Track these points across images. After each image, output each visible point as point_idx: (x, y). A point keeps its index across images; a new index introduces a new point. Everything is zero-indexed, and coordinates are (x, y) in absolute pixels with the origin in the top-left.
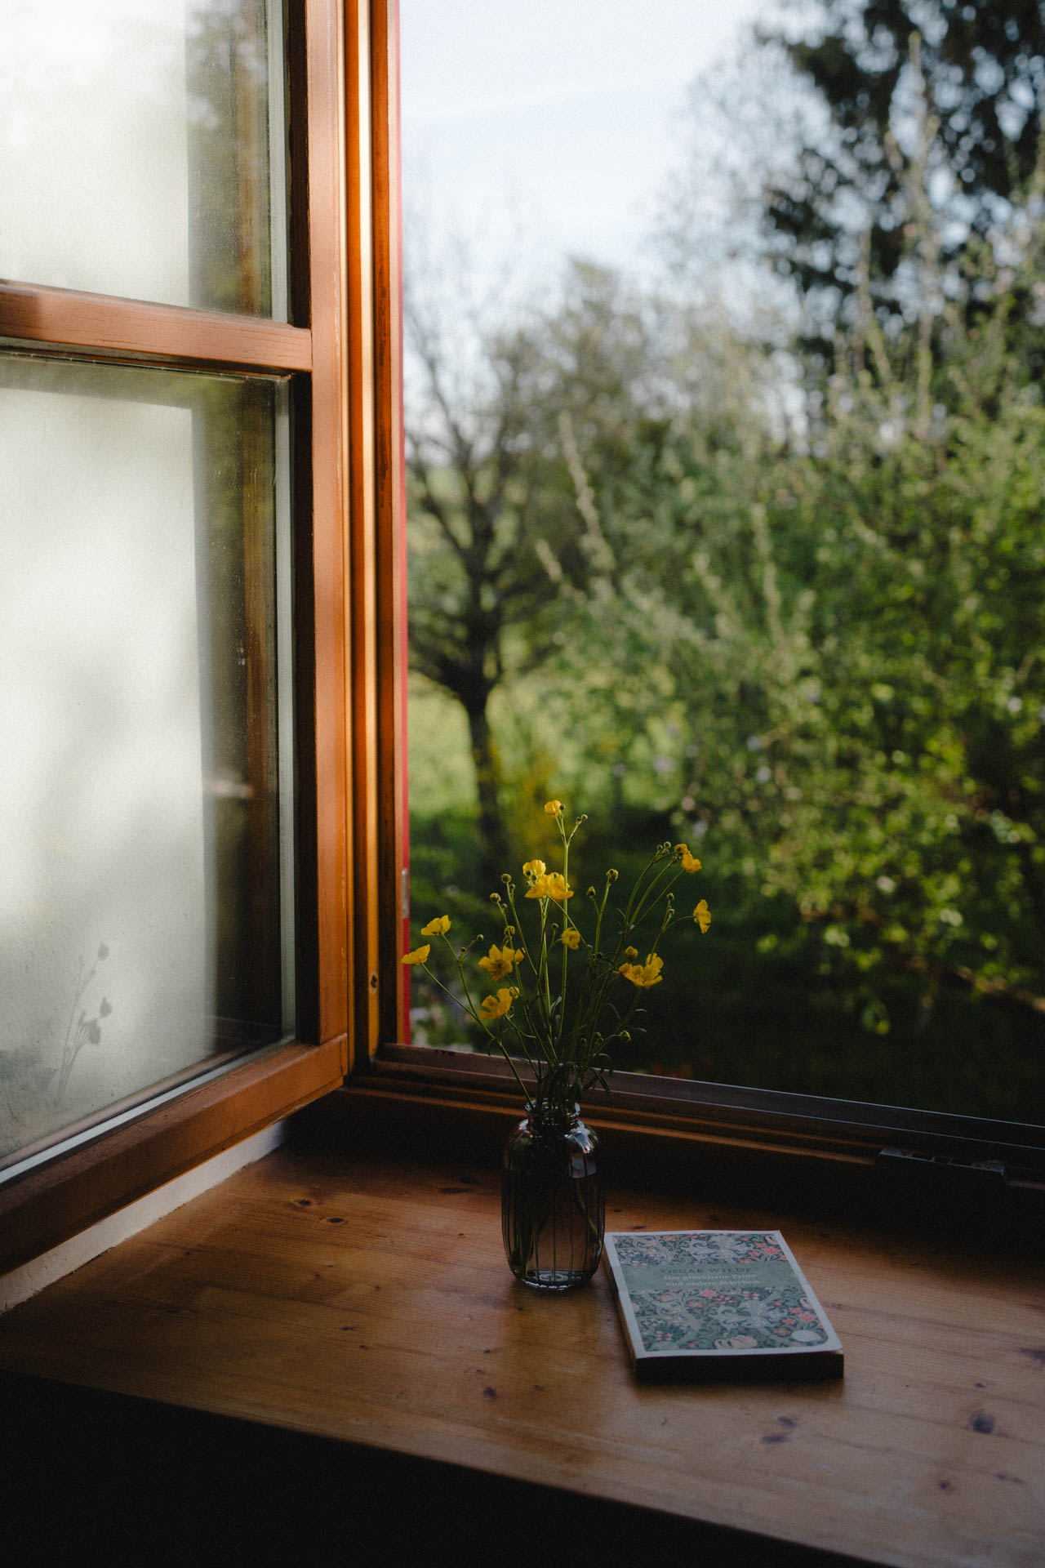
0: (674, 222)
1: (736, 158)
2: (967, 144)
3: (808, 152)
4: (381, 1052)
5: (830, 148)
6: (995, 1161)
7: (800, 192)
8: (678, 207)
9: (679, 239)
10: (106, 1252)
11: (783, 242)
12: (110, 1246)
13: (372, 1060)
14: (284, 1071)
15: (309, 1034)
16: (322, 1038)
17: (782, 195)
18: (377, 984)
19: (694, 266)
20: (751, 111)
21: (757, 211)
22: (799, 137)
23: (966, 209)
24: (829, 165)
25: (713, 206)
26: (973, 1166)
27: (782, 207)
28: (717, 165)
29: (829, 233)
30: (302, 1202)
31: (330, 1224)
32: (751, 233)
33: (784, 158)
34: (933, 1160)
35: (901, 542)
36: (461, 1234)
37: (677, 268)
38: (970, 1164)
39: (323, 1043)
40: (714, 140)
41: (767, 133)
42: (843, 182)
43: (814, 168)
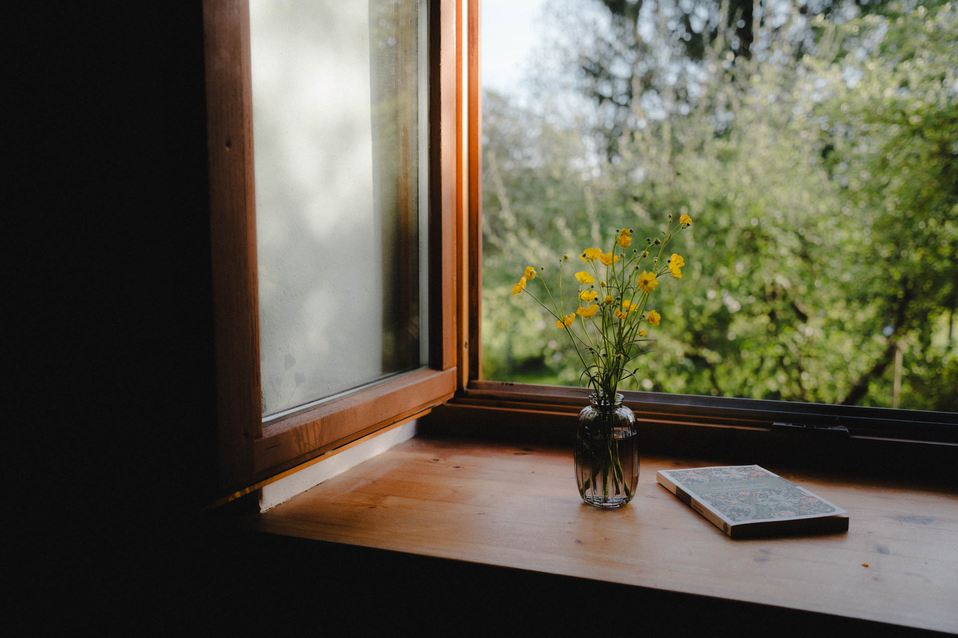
0: (535, 72)
1: (565, 41)
2: (675, 37)
3: (599, 39)
4: (470, 385)
5: (610, 37)
6: (840, 426)
7: (596, 59)
8: (537, 65)
9: (537, 81)
10: (325, 481)
11: (588, 82)
12: (327, 479)
13: (465, 389)
14: (425, 382)
15: (436, 363)
16: (444, 367)
17: (587, 58)
18: (468, 346)
19: (545, 94)
20: (572, 19)
21: (575, 68)
22: (595, 32)
23: (675, 68)
24: (610, 46)
25: (553, 64)
26: (829, 428)
27: (588, 66)
28: (556, 46)
29: (610, 78)
30: (434, 460)
31: (455, 469)
32: (573, 78)
33: (588, 41)
34: (805, 426)
35: (656, 217)
36: (533, 472)
37: (537, 95)
38: (827, 428)
39: (445, 370)
40: (554, 33)
41: (579, 30)
42: (618, 54)
43: (603, 47)
